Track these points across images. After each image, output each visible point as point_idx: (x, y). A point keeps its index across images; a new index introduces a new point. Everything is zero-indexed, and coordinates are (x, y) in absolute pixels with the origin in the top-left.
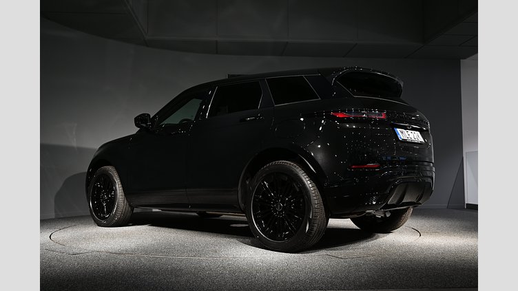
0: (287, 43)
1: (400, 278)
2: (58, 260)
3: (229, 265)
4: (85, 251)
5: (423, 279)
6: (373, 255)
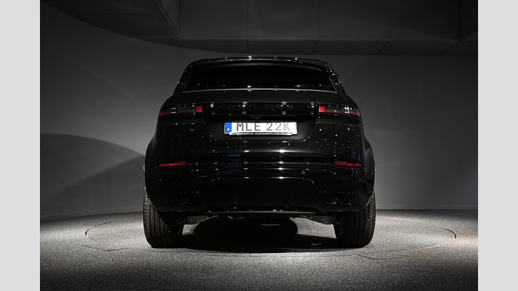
0: (318, 41)
1: (435, 280)
5: (459, 282)
6: (406, 256)
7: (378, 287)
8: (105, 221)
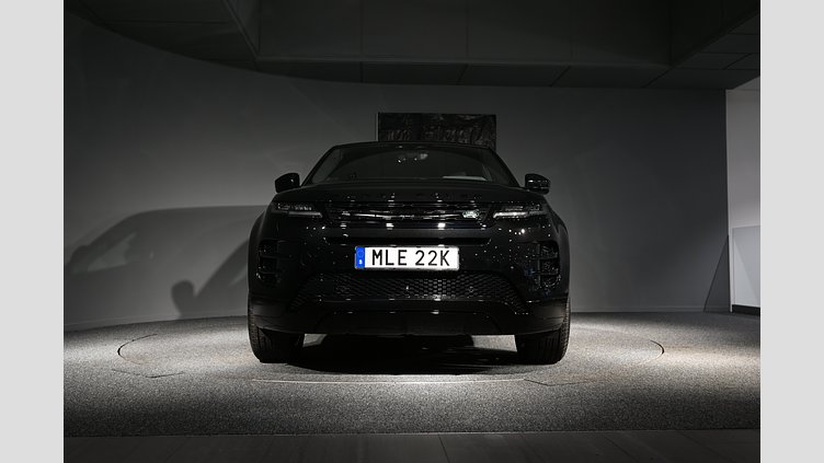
0: (466, 66)
1: (633, 414)
2: (130, 385)
3: (380, 393)
4: (170, 373)
5: (668, 416)
6: (593, 380)
7: (551, 425)
8: (147, 333)
